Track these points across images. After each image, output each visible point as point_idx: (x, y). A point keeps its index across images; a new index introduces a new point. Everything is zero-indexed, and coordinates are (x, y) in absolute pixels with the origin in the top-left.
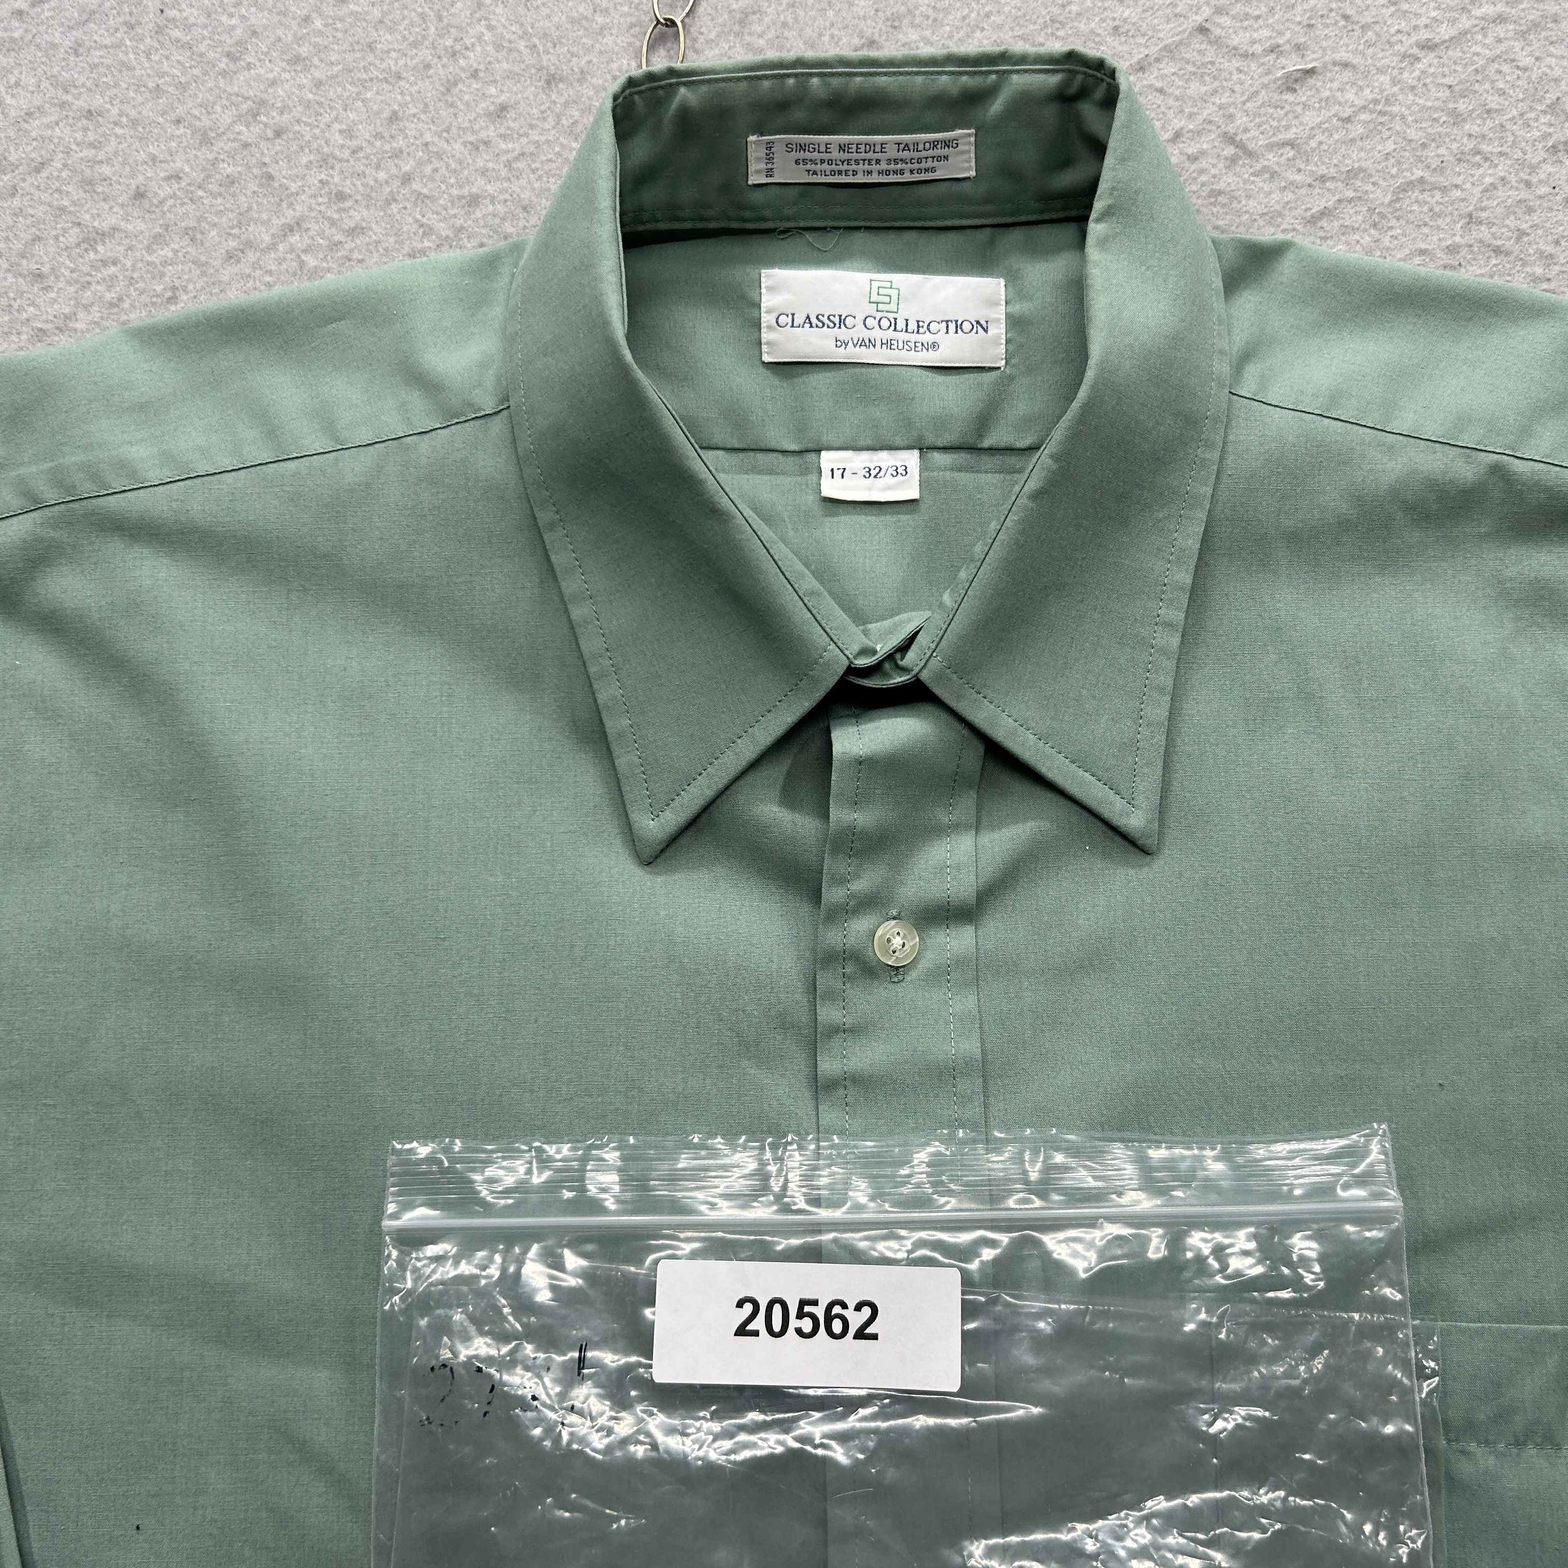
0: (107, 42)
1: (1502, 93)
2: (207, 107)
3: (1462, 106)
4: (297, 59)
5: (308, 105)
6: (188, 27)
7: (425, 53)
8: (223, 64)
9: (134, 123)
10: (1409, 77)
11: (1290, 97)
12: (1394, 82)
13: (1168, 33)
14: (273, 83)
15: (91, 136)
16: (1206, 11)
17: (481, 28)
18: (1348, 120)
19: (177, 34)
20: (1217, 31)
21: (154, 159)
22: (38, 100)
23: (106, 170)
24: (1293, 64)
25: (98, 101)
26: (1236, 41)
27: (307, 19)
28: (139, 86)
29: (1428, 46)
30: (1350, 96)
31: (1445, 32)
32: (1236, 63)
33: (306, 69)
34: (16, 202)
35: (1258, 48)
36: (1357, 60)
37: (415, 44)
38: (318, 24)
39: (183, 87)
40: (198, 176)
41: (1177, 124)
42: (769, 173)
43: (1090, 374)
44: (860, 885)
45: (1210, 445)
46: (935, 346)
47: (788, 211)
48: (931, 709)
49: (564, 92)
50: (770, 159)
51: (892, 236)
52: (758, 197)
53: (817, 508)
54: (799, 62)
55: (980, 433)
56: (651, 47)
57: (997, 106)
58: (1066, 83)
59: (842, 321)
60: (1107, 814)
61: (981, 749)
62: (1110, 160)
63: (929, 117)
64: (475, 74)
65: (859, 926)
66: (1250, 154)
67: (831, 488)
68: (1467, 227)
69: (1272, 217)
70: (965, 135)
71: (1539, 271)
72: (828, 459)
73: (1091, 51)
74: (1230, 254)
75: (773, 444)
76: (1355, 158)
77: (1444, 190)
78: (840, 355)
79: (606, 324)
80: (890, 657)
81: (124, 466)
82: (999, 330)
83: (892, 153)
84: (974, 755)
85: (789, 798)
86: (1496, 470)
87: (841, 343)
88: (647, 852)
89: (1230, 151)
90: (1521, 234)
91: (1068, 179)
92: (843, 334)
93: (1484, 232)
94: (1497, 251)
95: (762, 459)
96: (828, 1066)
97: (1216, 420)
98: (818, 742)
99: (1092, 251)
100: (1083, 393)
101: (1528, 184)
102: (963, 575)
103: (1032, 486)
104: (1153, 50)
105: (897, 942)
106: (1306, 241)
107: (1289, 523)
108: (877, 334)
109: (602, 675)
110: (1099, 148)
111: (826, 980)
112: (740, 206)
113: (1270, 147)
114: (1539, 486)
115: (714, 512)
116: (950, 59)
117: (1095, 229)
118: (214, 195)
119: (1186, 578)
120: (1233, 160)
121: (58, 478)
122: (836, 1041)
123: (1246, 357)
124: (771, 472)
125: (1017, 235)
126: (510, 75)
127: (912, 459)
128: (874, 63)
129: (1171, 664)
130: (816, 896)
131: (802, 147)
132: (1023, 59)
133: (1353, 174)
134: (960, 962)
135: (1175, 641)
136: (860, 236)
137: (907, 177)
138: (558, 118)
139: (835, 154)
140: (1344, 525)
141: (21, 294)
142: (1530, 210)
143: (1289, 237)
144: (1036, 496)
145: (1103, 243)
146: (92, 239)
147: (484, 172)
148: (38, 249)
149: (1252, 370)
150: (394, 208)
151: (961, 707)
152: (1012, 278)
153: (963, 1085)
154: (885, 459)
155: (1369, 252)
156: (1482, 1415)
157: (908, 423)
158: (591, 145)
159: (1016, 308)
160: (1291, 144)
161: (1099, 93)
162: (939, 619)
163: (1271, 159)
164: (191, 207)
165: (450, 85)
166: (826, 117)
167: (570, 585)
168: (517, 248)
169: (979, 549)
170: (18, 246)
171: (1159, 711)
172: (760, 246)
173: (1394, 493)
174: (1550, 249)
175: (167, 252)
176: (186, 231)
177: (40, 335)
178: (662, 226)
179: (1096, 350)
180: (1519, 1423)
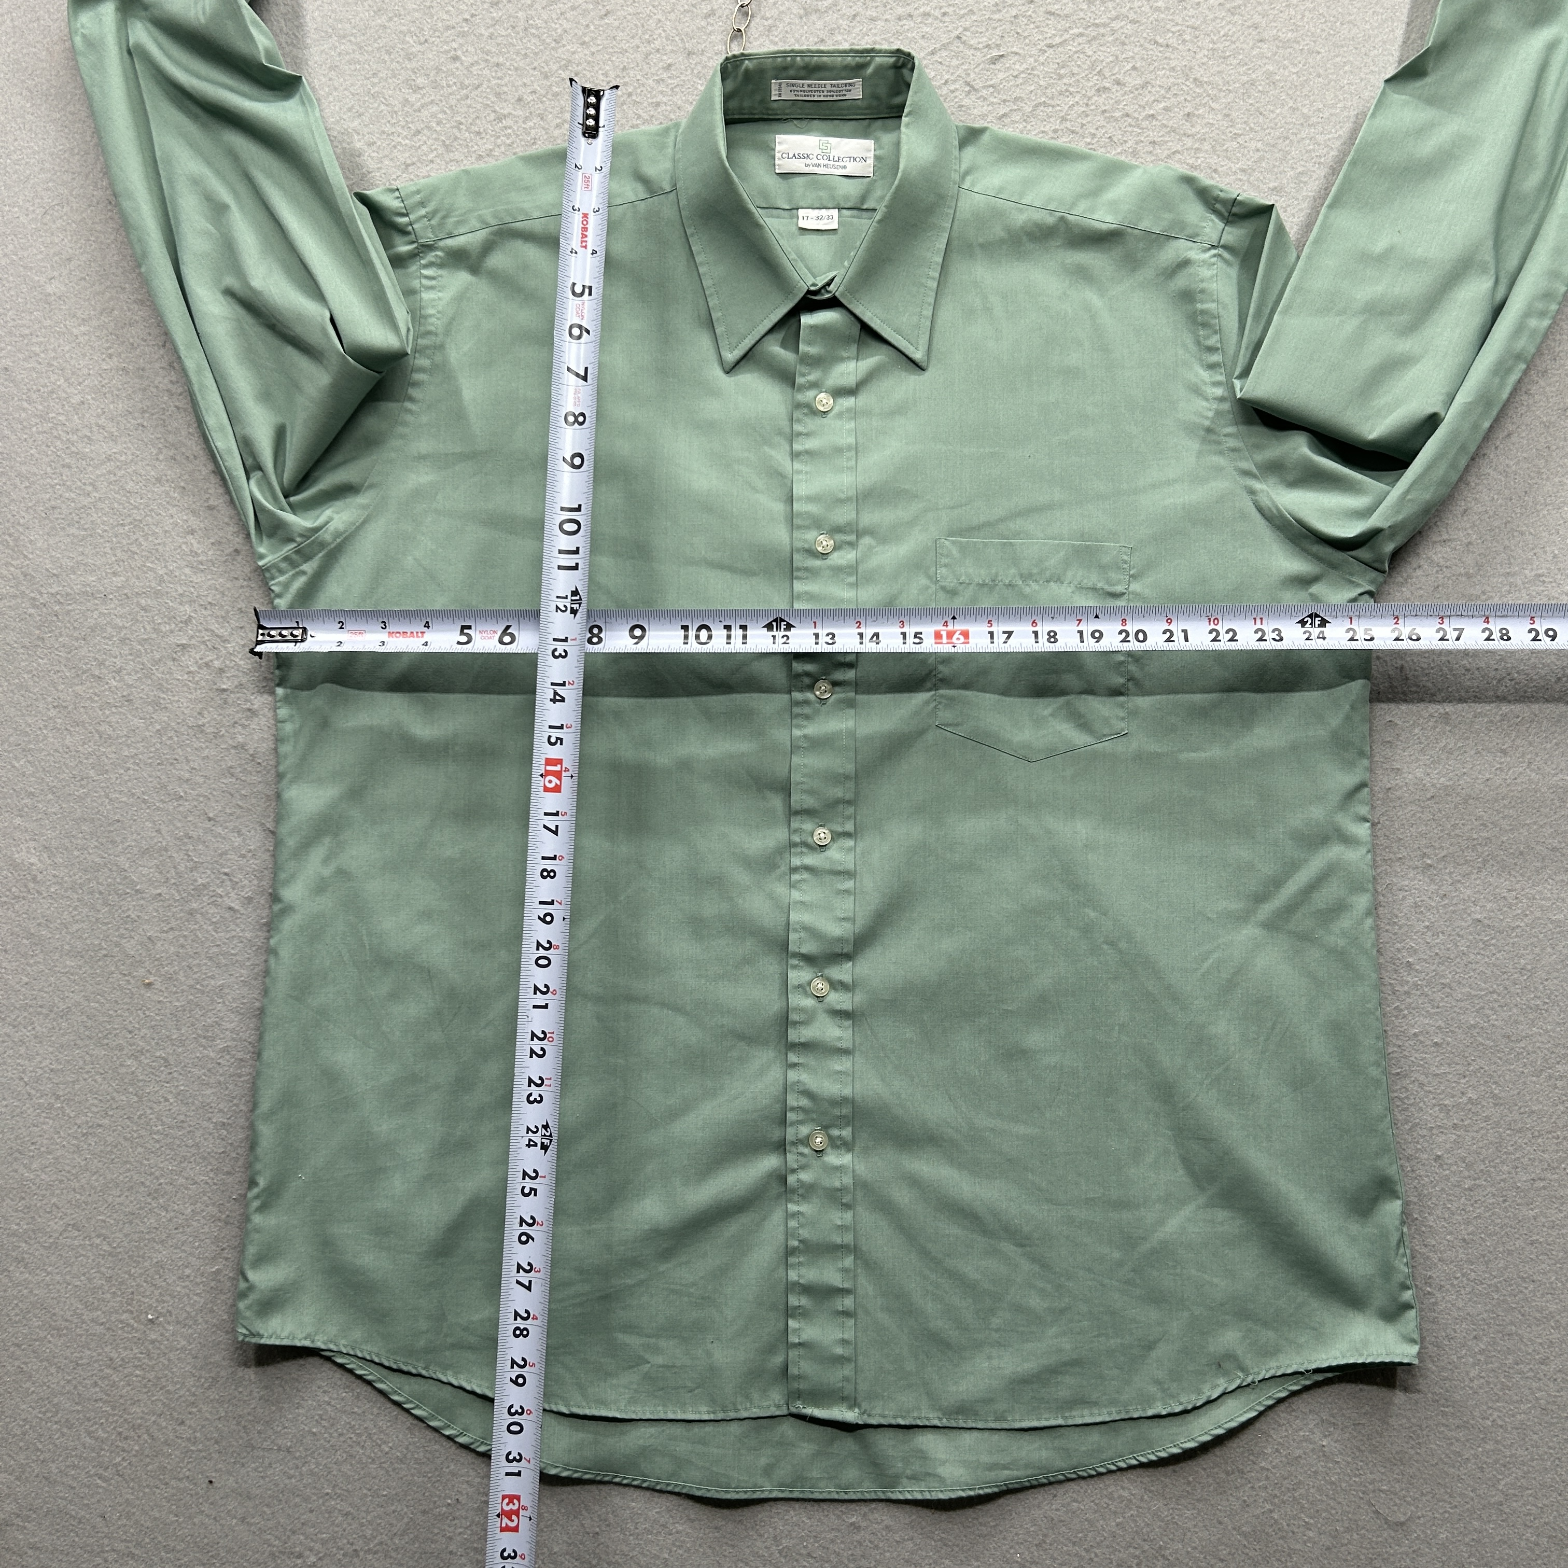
0: (504, 33)
1: (1079, 66)
2: (546, 62)
3: (1062, 71)
4: (583, 43)
5: (589, 63)
6: (538, 28)
7: (637, 41)
8: (553, 44)
9: (516, 69)
10: (1042, 59)
11: (992, 66)
12: (1036, 61)
13: (944, 39)
14: (574, 53)
15: (499, 74)
16: (960, 30)
17: (660, 31)
18: (1016, 77)
19: (533, 31)
20: (964, 38)
21: (525, 84)
22: (476, 58)
23: (505, 89)
24: (995, 53)
25: (501, 59)
26: (972, 42)
27: (588, 26)
28: (518, 53)
29: (1050, 46)
30: (1017, 67)
31: (1057, 40)
32: (972, 52)
33: (588, 47)
34: (469, 102)
35: (981, 46)
36: (1021, 52)
37: (633, 37)
38: (592, 28)
39: (536, 54)
40: (543, 92)
41: (946, 77)
42: (780, 95)
43: (899, 175)
44: (811, 378)
45: (949, 207)
46: (845, 167)
47: (787, 111)
48: (839, 309)
49: (694, 59)
50: (780, 90)
51: (829, 122)
52: (775, 105)
53: (797, 232)
54: (792, 51)
55: (862, 203)
56: (731, 40)
57: (870, 70)
58: (897, 61)
59: (808, 156)
60: (907, 353)
61: (859, 326)
62: (910, 93)
63: (844, 74)
64: (658, 51)
65: (810, 394)
66: (975, 90)
67: (802, 224)
68: (1061, 122)
69: (983, 116)
70: (858, 81)
71: (1088, 140)
72: (801, 212)
73: (906, 49)
74: (962, 132)
75: (779, 206)
76: (1018, 92)
77: (1053, 106)
78: (807, 170)
79: (719, 152)
80: (824, 287)
81: (522, 210)
82: (871, 161)
83: (829, 88)
84: (856, 329)
85: (783, 345)
86: (1062, 219)
87: (807, 165)
88: (727, 368)
89: (967, 89)
90: (1083, 125)
91: (897, 100)
92: (808, 162)
93: (1068, 124)
94: (1073, 132)
95: (775, 211)
96: (797, 447)
97: (952, 197)
98: (796, 325)
99: (903, 129)
100: (896, 182)
101: (1087, 105)
102: (852, 254)
103: (878, 218)
104: (938, 46)
105: (824, 401)
106: (995, 127)
107: (981, 240)
108: (822, 162)
109: (711, 295)
110: (909, 86)
111: (797, 414)
112: (768, 109)
113: (984, 87)
114: (1077, 225)
115: (758, 225)
116: (851, 51)
117: (904, 120)
118: (550, 100)
119: (940, 260)
120: (969, 92)
121: (495, 216)
122: (800, 438)
123: (967, 173)
124: (778, 217)
125: (879, 122)
126: (672, 51)
127: (835, 212)
128: (822, 52)
129: (934, 294)
130: (793, 384)
131: (793, 85)
132: (880, 51)
133: (1016, 99)
134: (849, 410)
135: (935, 285)
136: (816, 122)
137: (835, 98)
138: (692, 70)
139: (806, 88)
140: (1002, 241)
141: (471, 140)
142: (1087, 116)
143: (989, 125)
144: (879, 222)
145: (907, 125)
146: (500, 118)
147: (662, 92)
148: (478, 121)
149: (969, 179)
150: (625, 107)
151: (850, 307)
152: (877, 140)
153: (849, 454)
154: (824, 212)
155: (1021, 132)
156: (1035, 571)
157: (833, 198)
158: (712, 82)
159: (878, 153)
160: (991, 86)
161: (910, 66)
162: (843, 271)
163: (984, 92)
164: (541, 105)
165: (647, 55)
166: (803, 73)
167: (698, 259)
168: (677, 125)
169: (858, 244)
170: (470, 121)
171: (928, 312)
172: (775, 126)
173: (1022, 228)
174: (1093, 131)
175: (531, 124)
176: (539, 115)
177: (480, 157)
178: (736, 117)
179: (902, 166)
180: (1048, 574)
